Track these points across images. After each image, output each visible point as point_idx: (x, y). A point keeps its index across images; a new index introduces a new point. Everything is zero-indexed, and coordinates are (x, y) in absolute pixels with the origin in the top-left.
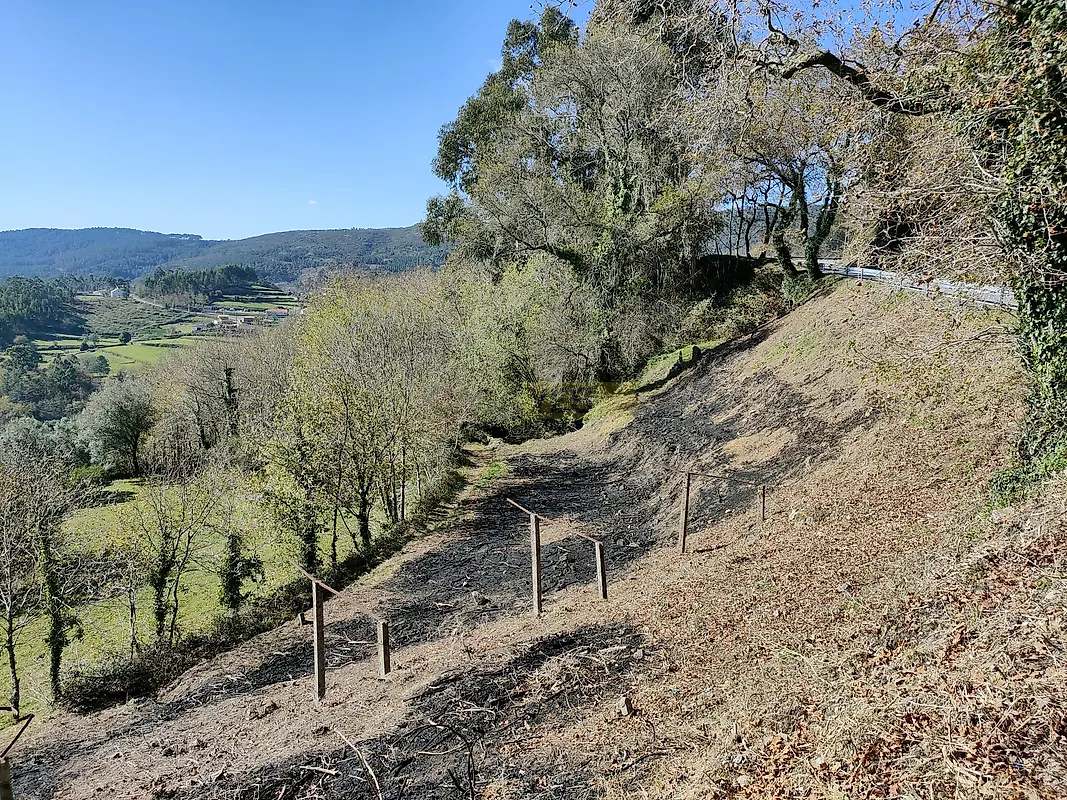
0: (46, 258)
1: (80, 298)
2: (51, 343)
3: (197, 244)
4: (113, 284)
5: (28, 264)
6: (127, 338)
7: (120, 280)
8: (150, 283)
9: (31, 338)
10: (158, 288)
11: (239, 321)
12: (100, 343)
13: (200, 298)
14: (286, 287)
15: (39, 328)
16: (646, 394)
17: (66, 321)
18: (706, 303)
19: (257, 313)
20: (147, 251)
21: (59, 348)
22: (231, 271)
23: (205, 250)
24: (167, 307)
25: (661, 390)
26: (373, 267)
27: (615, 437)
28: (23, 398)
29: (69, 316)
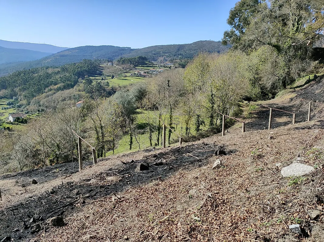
0: (91, 54)
1: (101, 65)
2: (94, 78)
3: (130, 50)
4: (109, 61)
5: (86, 56)
6: (113, 77)
7: (110, 60)
8: (119, 61)
9: (89, 76)
10: (121, 63)
11: (142, 73)
12: (106, 78)
13: (132, 66)
14: (155, 63)
15: (91, 74)
16: (298, 88)
17: (98, 72)
18: (317, 62)
19: (147, 70)
20: (116, 52)
21: (96, 79)
22: (140, 58)
23: (132, 52)
24: (123, 68)
25: (303, 88)
26: (180, 56)
27: (292, 99)
28: (88, 92)
29: (98, 70)
